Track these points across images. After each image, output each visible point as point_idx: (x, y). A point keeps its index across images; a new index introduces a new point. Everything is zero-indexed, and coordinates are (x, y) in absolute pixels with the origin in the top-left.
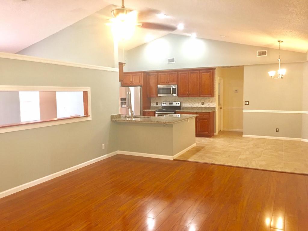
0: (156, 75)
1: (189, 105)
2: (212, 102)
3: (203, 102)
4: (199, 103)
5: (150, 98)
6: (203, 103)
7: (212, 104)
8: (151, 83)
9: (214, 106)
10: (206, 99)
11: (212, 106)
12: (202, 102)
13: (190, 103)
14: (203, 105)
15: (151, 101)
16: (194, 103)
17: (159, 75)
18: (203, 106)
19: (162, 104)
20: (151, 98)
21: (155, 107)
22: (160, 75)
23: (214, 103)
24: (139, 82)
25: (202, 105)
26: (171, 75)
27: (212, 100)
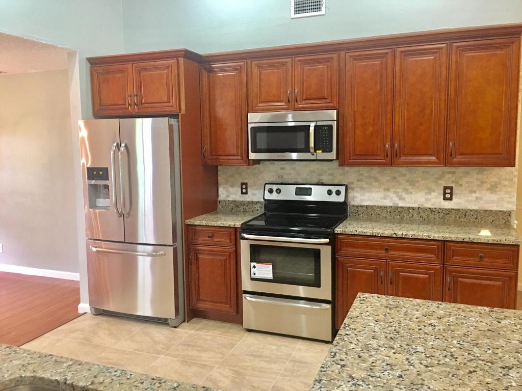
0: (238, 70)
1: (385, 198)
2: (493, 189)
3: (451, 188)
4: (430, 191)
5: (217, 167)
6: (448, 193)
7: (494, 197)
8: (219, 103)
9: (506, 207)
10: (468, 173)
11: (495, 208)
12: (445, 188)
13: (388, 190)
14: (451, 199)
15: (220, 180)
16: (406, 190)
17: (255, 70)
18: (447, 205)
19: (266, 192)
20: (219, 168)
21: (234, 202)
22: (259, 66)
23: (507, 192)
24: (165, 99)
25: (445, 199)
26: (306, 68)
27: (494, 179)
